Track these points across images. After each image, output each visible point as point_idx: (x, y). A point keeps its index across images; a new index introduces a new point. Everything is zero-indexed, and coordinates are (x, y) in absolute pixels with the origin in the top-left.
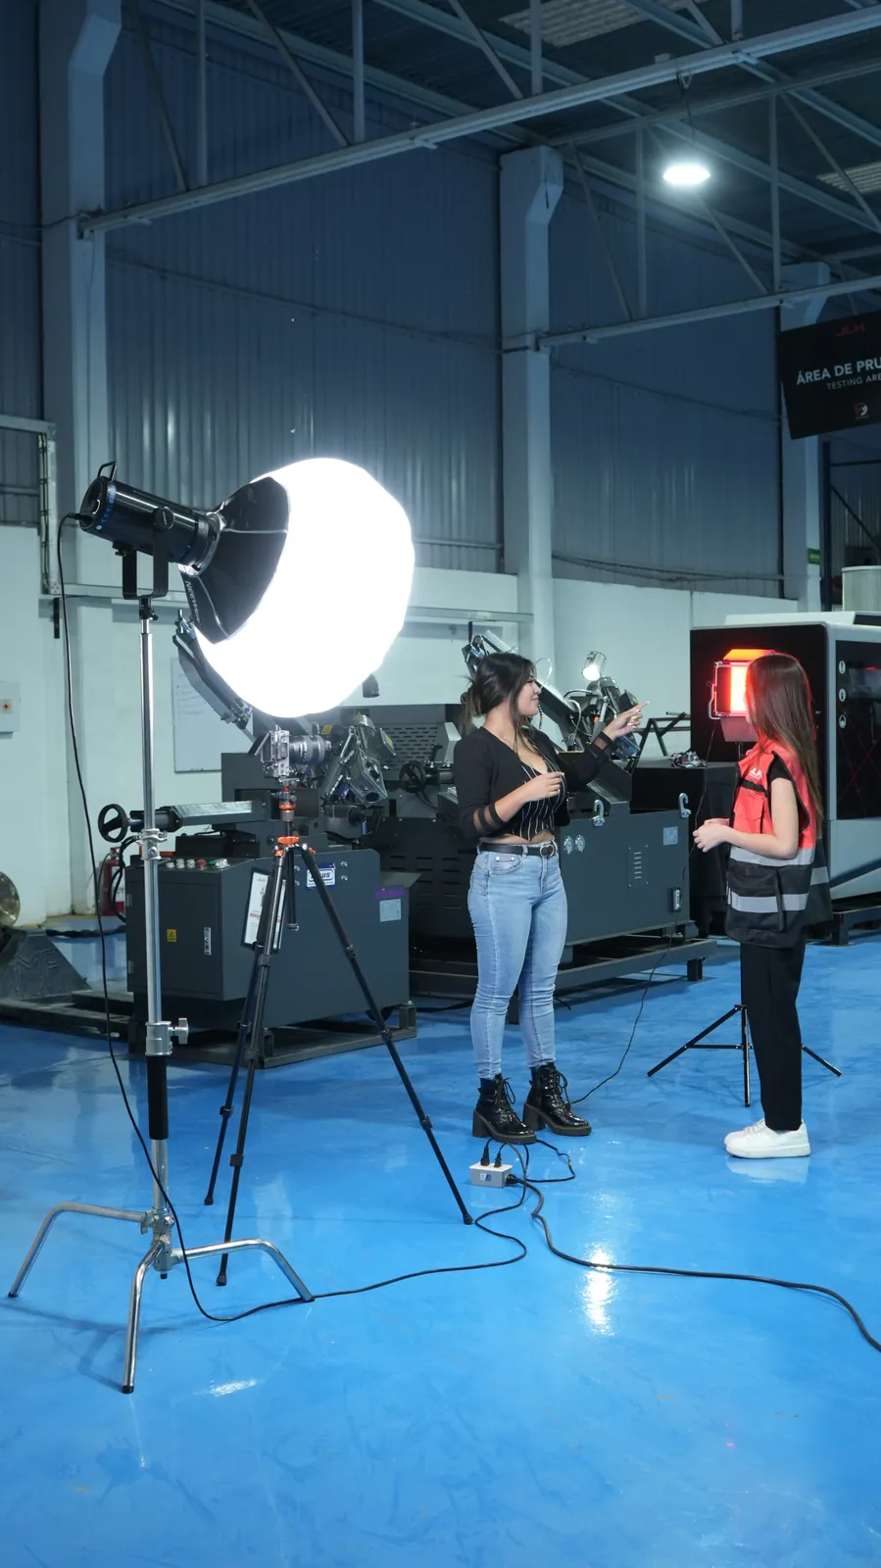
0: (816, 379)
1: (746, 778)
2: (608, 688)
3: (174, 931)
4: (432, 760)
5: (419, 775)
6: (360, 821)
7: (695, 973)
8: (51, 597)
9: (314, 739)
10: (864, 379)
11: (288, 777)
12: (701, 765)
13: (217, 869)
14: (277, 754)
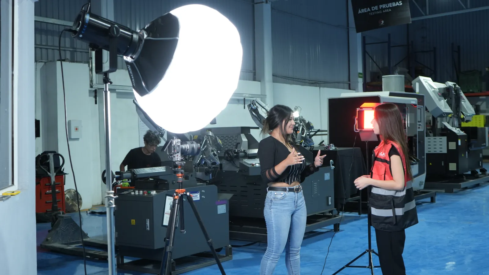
0: (365, 12)
1: (378, 157)
2: (302, 120)
3: (134, 220)
4: (236, 148)
5: (232, 155)
6: (209, 174)
7: (336, 228)
8: (94, 89)
9: (192, 143)
10: (382, 11)
11: (180, 161)
12: (336, 149)
13: (151, 195)
14: (175, 150)
